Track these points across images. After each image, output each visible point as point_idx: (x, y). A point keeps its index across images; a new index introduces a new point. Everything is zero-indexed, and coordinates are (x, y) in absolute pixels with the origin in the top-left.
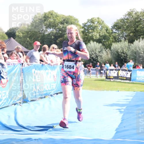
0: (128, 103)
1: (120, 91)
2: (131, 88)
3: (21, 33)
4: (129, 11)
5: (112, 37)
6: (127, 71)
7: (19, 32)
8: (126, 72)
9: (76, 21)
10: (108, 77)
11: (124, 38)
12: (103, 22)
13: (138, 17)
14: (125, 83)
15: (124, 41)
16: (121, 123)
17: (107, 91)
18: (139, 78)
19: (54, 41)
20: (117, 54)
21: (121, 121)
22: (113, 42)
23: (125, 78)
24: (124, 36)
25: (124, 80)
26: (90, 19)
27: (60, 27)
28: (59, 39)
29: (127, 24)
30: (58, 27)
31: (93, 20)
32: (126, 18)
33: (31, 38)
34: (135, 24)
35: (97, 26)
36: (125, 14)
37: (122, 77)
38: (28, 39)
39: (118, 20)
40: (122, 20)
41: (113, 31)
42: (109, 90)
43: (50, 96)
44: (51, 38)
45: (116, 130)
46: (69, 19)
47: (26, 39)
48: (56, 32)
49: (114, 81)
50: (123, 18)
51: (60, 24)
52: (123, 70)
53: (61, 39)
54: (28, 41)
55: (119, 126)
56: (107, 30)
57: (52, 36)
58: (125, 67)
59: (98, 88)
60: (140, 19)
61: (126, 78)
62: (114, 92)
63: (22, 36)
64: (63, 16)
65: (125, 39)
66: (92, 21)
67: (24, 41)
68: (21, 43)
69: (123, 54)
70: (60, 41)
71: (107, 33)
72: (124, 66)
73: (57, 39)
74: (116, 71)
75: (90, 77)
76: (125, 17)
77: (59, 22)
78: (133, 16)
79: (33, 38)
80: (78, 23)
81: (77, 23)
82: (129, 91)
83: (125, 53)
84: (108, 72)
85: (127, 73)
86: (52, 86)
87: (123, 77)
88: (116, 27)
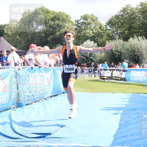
0: (125, 106)
1: (116, 93)
2: (127, 89)
3: (9, 30)
4: (124, 7)
5: (106, 34)
6: (122, 71)
7: (8, 30)
8: (120, 72)
9: (68, 18)
10: (102, 77)
11: (118, 36)
12: (97, 18)
13: (133, 13)
14: (120, 83)
15: (119, 39)
16: (119, 129)
17: (102, 93)
18: (133, 79)
19: (45, 38)
20: (112, 53)
21: (119, 126)
22: (107, 40)
23: (119, 79)
24: (119, 33)
25: (118, 80)
26: (84, 15)
27: (51, 24)
28: (50, 37)
29: (122, 21)
30: (49, 24)
31: (86, 16)
32: (121, 15)
33: (20, 35)
34: (131, 21)
35: (90, 23)
36: (120, 10)
37: (116, 77)
38: (18, 37)
39: (113, 16)
40: (117, 17)
41: (107, 28)
42: (104, 92)
43: (44, 99)
44: (42, 36)
45: (114, 136)
46: (60, 15)
47: (15, 37)
48: (47, 30)
49: (108, 81)
50: (118, 15)
51: (51, 21)
52: (117, 70)
53: (52, 36)
54: (17, 40)
55: (116, 132)
56: (101, 27)
57: (43, 34)
58: (120, 66)
59: (92, 90)
60: (135, 15)
61: (121, 78)
62: (110, 94)
63: (10, 34)
64: (54, 12)
65: (120, 36)
66: (85, 18)
67: (13, 39)
68: (11, 41)
69: (117, 53)
70: (51, 39)
71: (101, 30)
72: (118, 65)
73: (48, 37)
74: (111, 71)
75: (84, 78)
76: (119, 13)
77: (50, 19)
78: (128, 13)
79: (23, 36)
80: (70, 19)
81: (68, 19)
82: (124, 92)
83: (119, 51)
84: (102, 72)
85: (122, 74)
86: (46, 89)
87: (118, 77)
88: (110, 24)
